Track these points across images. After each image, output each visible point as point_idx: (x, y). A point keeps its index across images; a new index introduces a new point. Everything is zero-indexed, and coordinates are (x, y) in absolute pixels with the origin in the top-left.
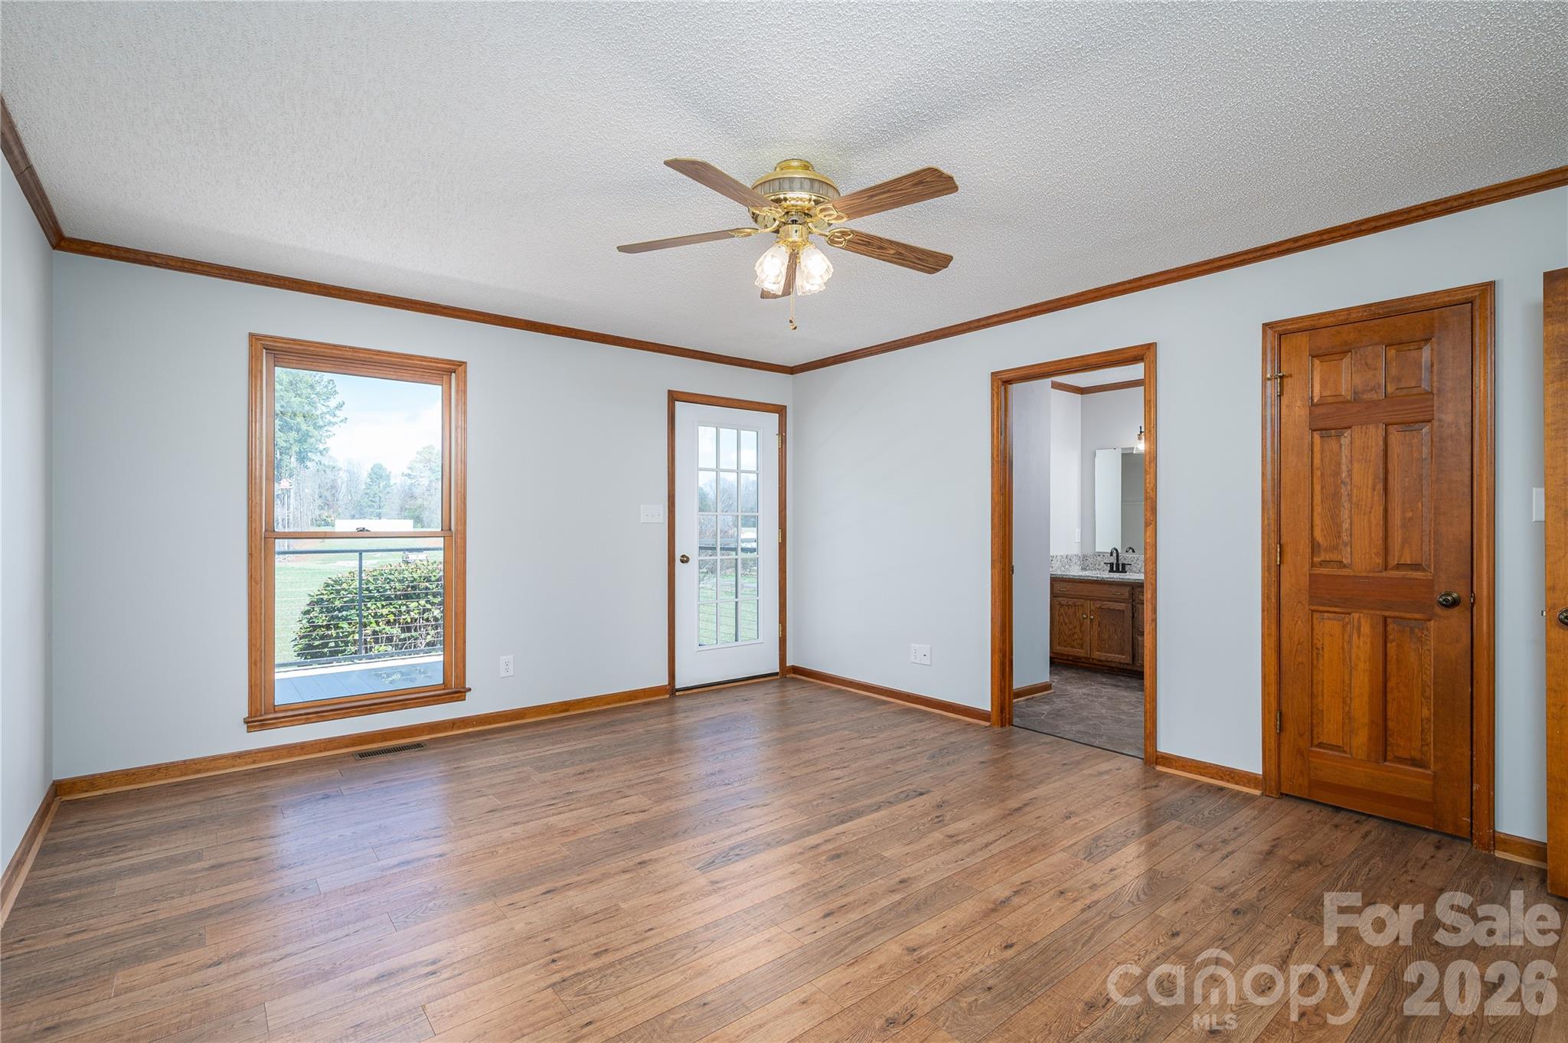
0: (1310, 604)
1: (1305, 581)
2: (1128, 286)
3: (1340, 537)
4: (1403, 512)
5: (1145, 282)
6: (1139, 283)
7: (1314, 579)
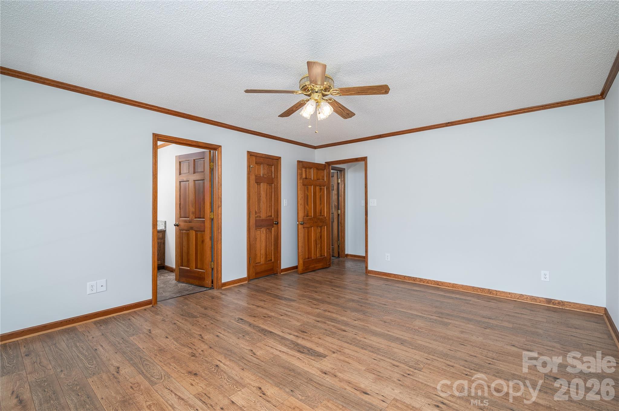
0: (255, 227)
1: (254, 221)
2: (214, 123)
3: (260, 210)
4: (269, 204)
5: (219, 124)
6: (217, 123)
7: (256, 220)
